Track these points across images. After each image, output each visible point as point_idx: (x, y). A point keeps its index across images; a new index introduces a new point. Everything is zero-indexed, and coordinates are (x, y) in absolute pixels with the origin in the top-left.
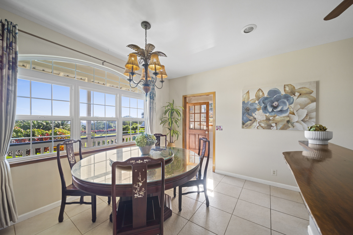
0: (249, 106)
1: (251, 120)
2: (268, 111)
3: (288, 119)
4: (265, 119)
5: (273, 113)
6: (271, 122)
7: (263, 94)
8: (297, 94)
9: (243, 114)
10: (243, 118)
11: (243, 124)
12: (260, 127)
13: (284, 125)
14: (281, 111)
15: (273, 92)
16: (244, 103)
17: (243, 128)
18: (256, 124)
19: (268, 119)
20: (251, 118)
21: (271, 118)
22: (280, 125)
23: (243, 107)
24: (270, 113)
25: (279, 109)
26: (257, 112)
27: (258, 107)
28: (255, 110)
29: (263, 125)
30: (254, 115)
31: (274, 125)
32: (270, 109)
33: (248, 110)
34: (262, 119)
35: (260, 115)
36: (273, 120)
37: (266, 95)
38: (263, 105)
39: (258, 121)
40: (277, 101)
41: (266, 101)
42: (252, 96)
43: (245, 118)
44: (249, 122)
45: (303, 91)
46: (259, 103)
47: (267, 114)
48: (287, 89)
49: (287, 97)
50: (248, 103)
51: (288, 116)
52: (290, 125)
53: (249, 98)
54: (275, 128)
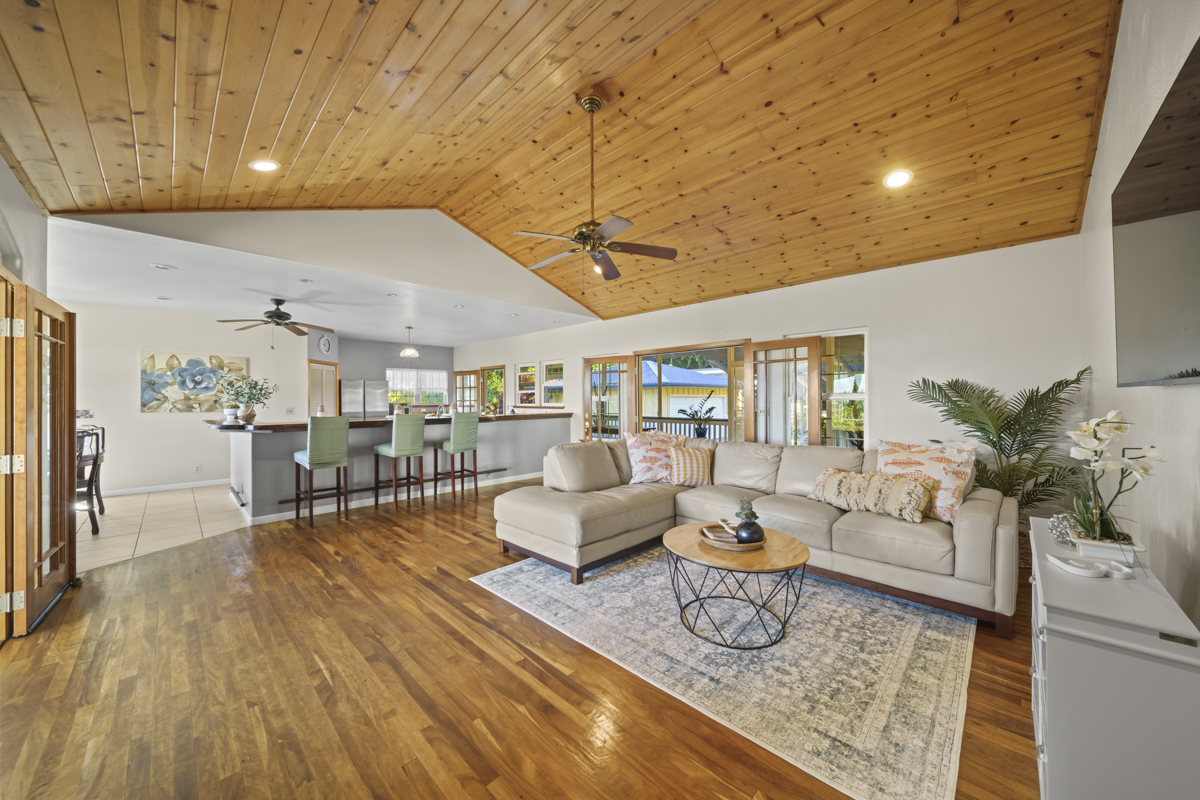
0: (154, 378)
1: (158, 400)
2: (187, 387)
3: (214, 398)
4: (183, 397)
5: (195, 391)
6: (191, 402)
7: (180, 362)
8: (226, 369)
9: (143, 390)
10: (142, 397)
11: (144, 405)
12: (174, 410)
13: (211, 406)
14: (207, 388)
15: (194, 363)
16: (144, 372)
17: (142, 411)
18: (167, 405)
19: (187, 398)
20: (159, 396)
21: (192, 397)
22: (205, 407)
23: (142, 379)
24: (190, 389)
25: (204, 385)
26: (169, 388)
27: (170, 381)
28: (166, 384)
29: (179, 406)
30: (163, 391)
31: (196, 406)
32: (191, 385)
33: (154, 384)
34: (178, 398)
35: (174, 393)
36: (195, 400)
37: (184, 365)
38: (179, 378)
39: (172, 400)
40: (201, 375)
41: (185, 374)
42: (161, 364)
43: (146, 396)
44: (155, 403)
45: (234, 367)
46: (173, 375)
47: (187, 392)
48: (214, 361)
49: (213, 371)
50: (152, 373)
51: (216, 395)
52: (218, 405)
53: (154, 366)
54: (198, 409)
